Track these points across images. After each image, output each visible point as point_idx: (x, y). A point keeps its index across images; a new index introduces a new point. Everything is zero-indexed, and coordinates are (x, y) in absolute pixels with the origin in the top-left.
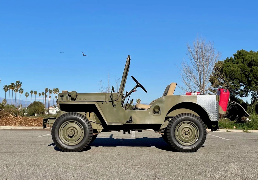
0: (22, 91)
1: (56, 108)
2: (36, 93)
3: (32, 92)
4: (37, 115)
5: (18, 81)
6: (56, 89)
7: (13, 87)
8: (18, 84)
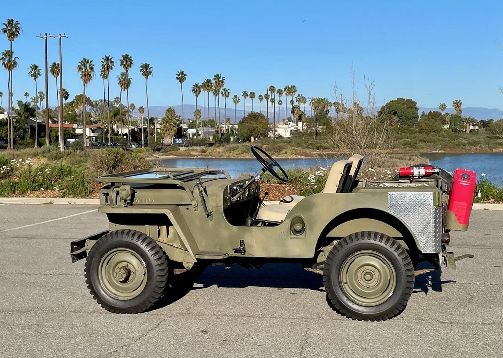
0: (227, 94)
1: (289, 124)
2: (252, 95)
3: (245, 94)
4: (255, 139)
5: (218, 75)
6: (290, 86)
7: (208, 86)
8: (219, 80)
